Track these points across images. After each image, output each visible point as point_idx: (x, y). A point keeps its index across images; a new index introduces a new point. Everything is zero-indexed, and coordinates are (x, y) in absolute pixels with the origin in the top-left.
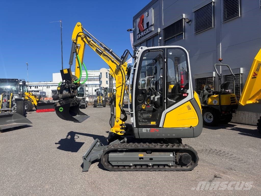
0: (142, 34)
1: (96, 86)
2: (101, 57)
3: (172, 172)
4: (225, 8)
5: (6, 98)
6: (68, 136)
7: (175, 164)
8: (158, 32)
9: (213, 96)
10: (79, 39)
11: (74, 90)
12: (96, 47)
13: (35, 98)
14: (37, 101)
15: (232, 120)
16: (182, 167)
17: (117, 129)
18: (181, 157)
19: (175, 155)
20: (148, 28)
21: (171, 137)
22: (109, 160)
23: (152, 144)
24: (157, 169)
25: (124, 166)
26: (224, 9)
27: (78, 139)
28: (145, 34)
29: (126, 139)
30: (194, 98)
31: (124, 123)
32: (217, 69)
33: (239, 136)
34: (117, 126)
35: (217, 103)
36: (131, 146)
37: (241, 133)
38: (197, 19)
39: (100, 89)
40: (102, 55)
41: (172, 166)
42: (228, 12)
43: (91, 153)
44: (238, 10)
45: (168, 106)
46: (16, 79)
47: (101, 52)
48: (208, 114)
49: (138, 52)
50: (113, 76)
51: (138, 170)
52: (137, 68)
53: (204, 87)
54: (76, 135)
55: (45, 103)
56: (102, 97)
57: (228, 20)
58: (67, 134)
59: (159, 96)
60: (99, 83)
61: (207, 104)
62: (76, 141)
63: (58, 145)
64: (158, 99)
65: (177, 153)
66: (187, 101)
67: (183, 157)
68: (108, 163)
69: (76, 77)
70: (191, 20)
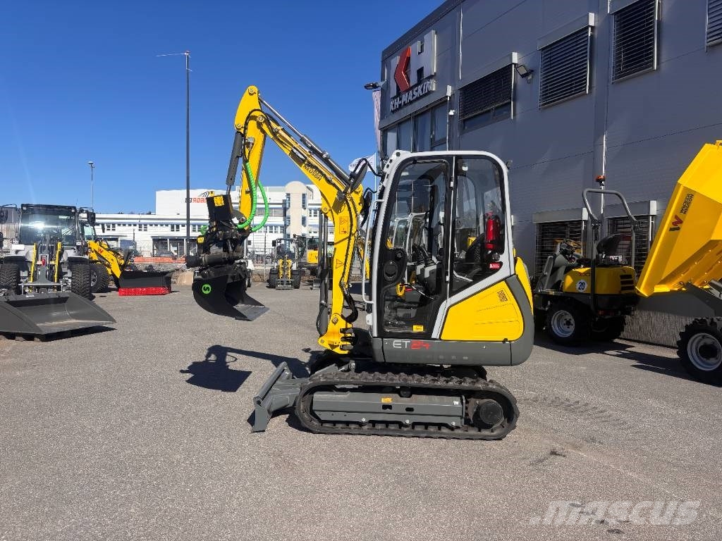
0: (405, 98)
1: (274, 231)
2: (303, 168)
3: (456, 441)
4: (621, 45)
5: (46, 255)
6: (208, 355)
7: (464, 424)
8: (447, 97)
9: (578, 270)
11: (236, 245)
12: (292, 145)
13: (114, 258)
14: (120, 265)
15: (621, 336)
16: (480, 431)
17: (334, 339)
18: (479, 408)
19: (464, 401)
20: (420, 82)
22: (313, 409)
23: (413, 377)
24: (423, 432)
25: (348, 423)
26: (617, 46)
27: (236, 363)
28: (411, 98)
29: (354, 364)
30: (515, 274)
31: (349, 326)
32: (588, 201)
34: (334, 333)
35: (585, 287)
36: (366, 379)
37: (641, 364)
39: (285, 240)
40: (304, 165)
41: (458, 427)
42: (628, 54)
44: (653, 53)
45: (454, 290)
47: (302, 159)
48: (561, 316)
49: (388, 163)
50: (329, 215)
51: (379, 432)
52: (385, 200)
53: (555, 247)
54: (229, 353)
55: (141, 272)
56: (290, 262)
57: (625, 75)
58: (205, 353)
59: (434, 267)
60: (283, 223)
61: (562, 291)
62: (229, 368)
63: (188, 374)
64: (431, 272)
65: (470, 398)
66: (500, 281)
67: (484, 409)
68: (311, 414)
69: (242, 215)
70: (532, 71)
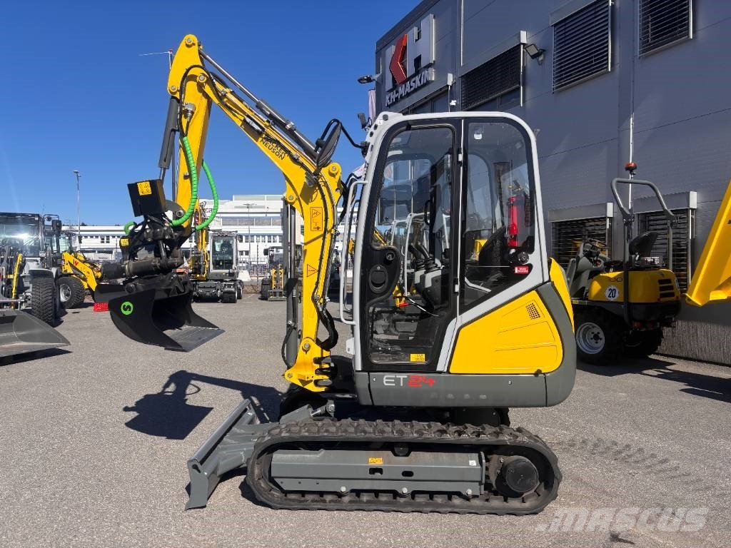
0: (402, 91)
1: (272, 240)
2: (260, 144)
4: (647, 13)
5: (2, 269)
6: (167, 385)
7: (483, 492)
8: (448, 86)
9: (607, 275)
10: (191, 86)
11: (172, 248)
12: (244, 113)
13: (90, 271)
14: (97, 278)
15: (660, 349)
16: (506, 500)
17: (305, 372)
18: (504, 468)
19: (484, 461)
20: (417, 72)
21: (472, 404)
22: (272, 475)
23: (412, 425)
24: (427, 505)
25: (321, 494)
26: (644, 14)
27: (197, 396)
28: (408, 90)
29: (333, 405)
30: (549, 281)
31: (326, 353)
32: (618, 193)
33: (684, 399)
34: (305, 364)
35: (618, 297)
37: (689, 387)
38: (561, 47)
40: (260, 139)
41: (475, 497)
42: (655, 24)
43: (219, 446)
44: (688, 19)
45: (465, 304)
46: (33, 215)
47: (258, 131)
48: (588, 329)
49: (372, 129)
50: (296, 205)
51: (364, 507)
52: (369, 181)
53: (577, 249)
54: (193, 382)
57: (654, 47)
58: (166, 380)
59: (438, 273)
61: (587, 299)
62: (188, 403)
63: (132, 413)
64: (435, 280)
65: (492, 454)
66: (529, 291)
67: (511, 470)
68: (270, 482)
69: (179, 207)
70: (544, 50)
